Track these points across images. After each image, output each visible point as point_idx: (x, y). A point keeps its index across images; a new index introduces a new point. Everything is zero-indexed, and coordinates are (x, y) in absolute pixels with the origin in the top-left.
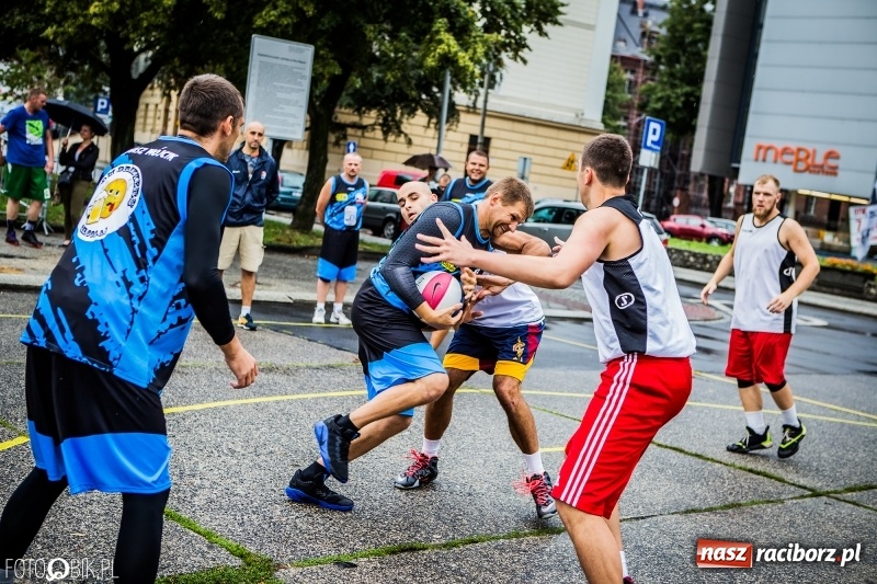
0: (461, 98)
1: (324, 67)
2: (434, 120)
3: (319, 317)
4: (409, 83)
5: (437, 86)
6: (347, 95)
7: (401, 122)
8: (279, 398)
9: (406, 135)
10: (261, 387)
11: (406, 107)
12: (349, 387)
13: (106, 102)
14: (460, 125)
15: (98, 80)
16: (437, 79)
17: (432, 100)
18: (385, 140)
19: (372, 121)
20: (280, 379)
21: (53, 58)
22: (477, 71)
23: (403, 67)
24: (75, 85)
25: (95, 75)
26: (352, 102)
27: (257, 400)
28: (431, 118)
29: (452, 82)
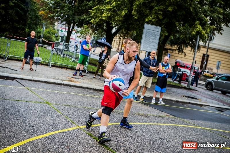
0: (201, 43)
1: (163, 33)
2: (193, 49)
3: (153, 101)
4: (187, 39)
5: (195, 40)
6: (169, 41)
7: (183, 49)
8: (145, 124)
9: (184, 53)
10: (140, 120)
11: (185, 45)
12: (164, 123)
13: (104, 39)
14: (200, 51)
15: (103, 34)
16: (195, 38)
17: (193, 43)
18: (179, 54)
19: (175, 48)
20: (146, 118)
21: (92, 28)
22: (207, 36)
23: (186, 34)
24: (97, 35)
25: (102, 32)
26: (170, 43)
27: (139, 123)
28: (192, 48)
29: (199, 39)
